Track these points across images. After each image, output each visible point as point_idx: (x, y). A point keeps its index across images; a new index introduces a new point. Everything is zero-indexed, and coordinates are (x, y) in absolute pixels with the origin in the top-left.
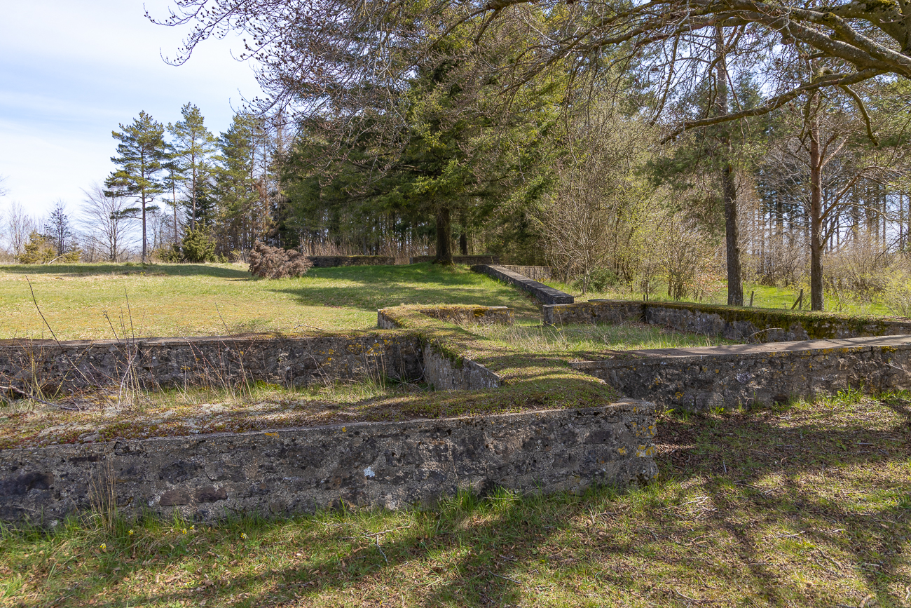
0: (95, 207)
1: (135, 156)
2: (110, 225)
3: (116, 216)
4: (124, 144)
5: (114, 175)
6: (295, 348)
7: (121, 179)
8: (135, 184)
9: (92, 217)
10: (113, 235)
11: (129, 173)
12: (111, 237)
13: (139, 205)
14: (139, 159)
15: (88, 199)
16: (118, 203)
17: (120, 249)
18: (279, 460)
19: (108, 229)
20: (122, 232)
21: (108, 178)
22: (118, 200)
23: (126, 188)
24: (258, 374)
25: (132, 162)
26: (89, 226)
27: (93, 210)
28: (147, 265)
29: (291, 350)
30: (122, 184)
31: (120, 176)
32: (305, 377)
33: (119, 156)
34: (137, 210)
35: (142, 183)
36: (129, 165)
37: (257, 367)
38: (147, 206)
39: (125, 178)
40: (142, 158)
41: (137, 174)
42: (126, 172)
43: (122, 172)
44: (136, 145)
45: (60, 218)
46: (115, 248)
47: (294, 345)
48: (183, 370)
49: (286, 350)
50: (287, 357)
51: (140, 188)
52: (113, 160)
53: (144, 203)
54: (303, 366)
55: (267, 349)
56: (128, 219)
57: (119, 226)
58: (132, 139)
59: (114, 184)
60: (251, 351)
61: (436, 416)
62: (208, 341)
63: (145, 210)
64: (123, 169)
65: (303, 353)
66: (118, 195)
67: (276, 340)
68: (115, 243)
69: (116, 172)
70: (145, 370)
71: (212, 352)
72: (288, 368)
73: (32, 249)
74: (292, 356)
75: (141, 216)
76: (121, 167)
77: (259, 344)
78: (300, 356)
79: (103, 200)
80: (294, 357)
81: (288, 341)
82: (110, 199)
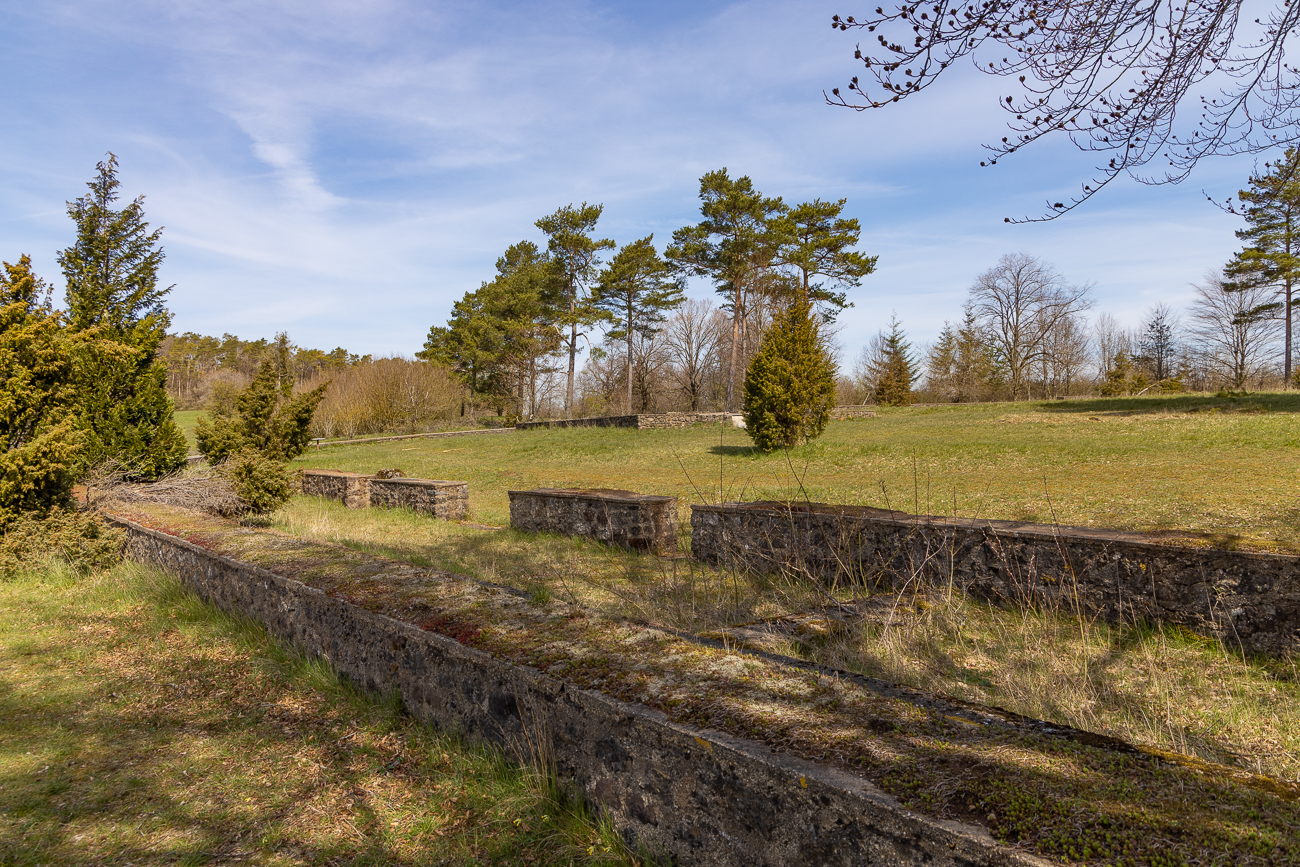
0: (1212, 309)
1: (1276, 221)
2: (1235, 333)
3: (1243, 319)
4: (1257, 206)
5: (1240, 256)
6: (1253, 573)
7: (1250, 262)
8: (1274, 266)
9: (1208, 325)
10: (1239, 348)
11: (1263, 251)
12: (1236, 352)
13: (1282, 298)
14: (1281, 225)
15: (1202, 298)
16: (1249, 298)
17: (1250, 369)
18: (714, 795)
19: (1231, 341)
20: (1254, 342)
21: (1229, 263)
22: (1249, 295)
23: (1259, 275)
24: (1174, 611)
25: (1270, 232)
26: (1201, 337)
27: (1208, 313)
28: (1237, 395)
29: (1245, 574)
30: (1252, 269)
31: (1249, 258)
32: (1278, 637)
33: (1248, 227)
34: (1277, 305)
35: (1286, 261)
36: (1263, 238)
37: (1172, 598)
38: (1293, 297)
39: (1257, 258)
40: (1287, 222)
41: (1278, 249)
42: (1258, 249)
43: (1251, 250)
44: (1278, 204)
45: (1160, 331)
46: (1242, 369)
47: (1250, 566)
48: (1044, 580)
49: (1232, 574)
50: (1235, 588)
51: (1282, 270)
52: (1239, 234)
53: (1289, 294)
54: (1273, 612)
55: (1193, 566)
56: (1261, 322)
57: (1249, 335)
58: (1270, 196)
59: (1239, 271)
60: (1161, 565)
61: (1012, 836)
62: (1084, 539)
63: (1290, 304)
64: (1254, 246)
65: (1271, 585)
66: (1245, 286)
67: (1210, 551)
68: (1243, 360)
69: (1242, 251)
70: (991, 572)
71: (1091, 557)
72: (1238, 611)
73: (1117, 376)
74: (1246, 587)
75: (1284, 315)
76: (1249, 243)
77: (1178, 556)
78: (1265, 591)
79: (1226, 297)
80: (1252, 590)
81: (1238, 556)
82: (1235, 294)
